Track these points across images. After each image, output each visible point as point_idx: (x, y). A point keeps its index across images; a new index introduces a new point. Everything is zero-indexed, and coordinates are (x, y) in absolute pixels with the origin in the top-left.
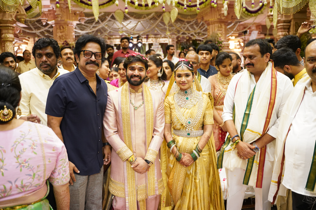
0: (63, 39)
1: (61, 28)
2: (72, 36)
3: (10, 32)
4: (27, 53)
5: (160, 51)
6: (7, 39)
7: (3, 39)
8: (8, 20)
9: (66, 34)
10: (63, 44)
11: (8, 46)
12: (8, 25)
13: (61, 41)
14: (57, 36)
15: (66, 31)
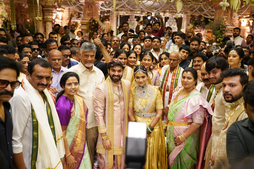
0: (90, 16)
1: (90, 7)
2: (98, 13)
3: (50, 14)
4: (61, 29)
5: (174, 25)
6: (48, 20)
7: (45, 19)
8: (49, 5)
9: (93, 12)
10: (90, 20)
11: (48, 25)
12: (49, 9)
13: (89, 18)
14: (86, 13)
15: (93, 9)
